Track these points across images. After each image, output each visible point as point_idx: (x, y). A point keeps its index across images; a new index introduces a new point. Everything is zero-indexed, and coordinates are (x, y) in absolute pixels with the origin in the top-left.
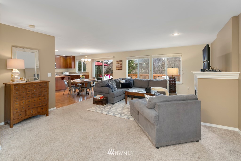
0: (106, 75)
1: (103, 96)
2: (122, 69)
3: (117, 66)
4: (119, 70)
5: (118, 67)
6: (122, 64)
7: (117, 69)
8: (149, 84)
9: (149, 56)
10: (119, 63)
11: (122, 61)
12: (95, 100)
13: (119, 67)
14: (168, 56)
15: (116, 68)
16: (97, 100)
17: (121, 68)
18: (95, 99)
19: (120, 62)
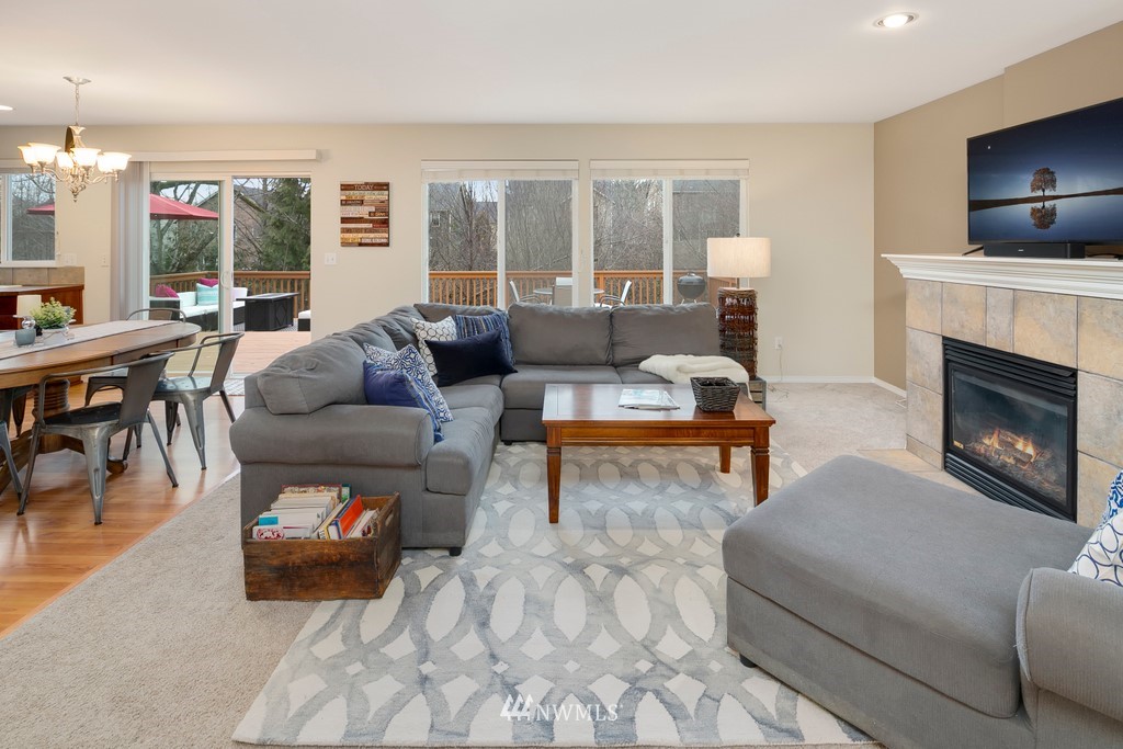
0: (202, 283)
1: (346, 491)
2: (387, 245)
3: (344, 220)
4: (361, 245)
5: (358, 231)
6: (384, 208)
7: (345, 244)
8: (617, 339)
9: (574, 165)
10: (362, 203)
11: (384, 187)
12: (276, 562)
13: (367, 231)
14: (682, 172)
15: (338, 236)
16: (296, 558)
17: (379, 237)
18: (268, 543)
19: (368, 196)
